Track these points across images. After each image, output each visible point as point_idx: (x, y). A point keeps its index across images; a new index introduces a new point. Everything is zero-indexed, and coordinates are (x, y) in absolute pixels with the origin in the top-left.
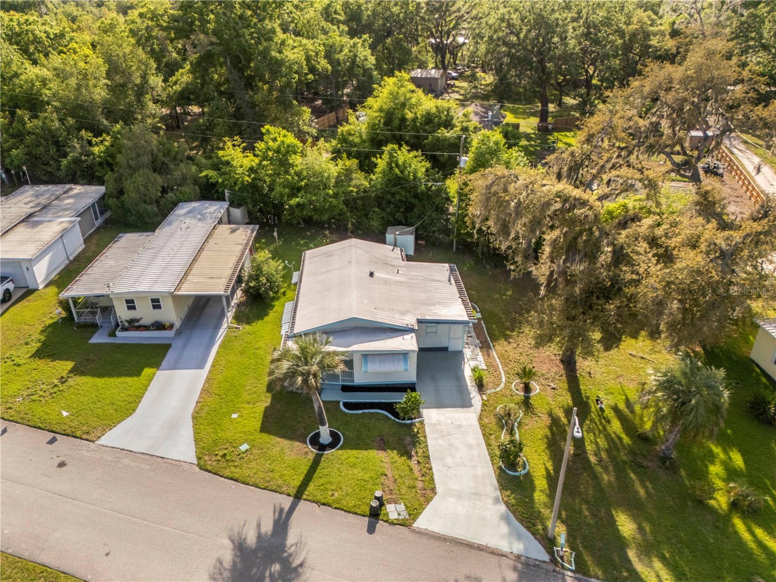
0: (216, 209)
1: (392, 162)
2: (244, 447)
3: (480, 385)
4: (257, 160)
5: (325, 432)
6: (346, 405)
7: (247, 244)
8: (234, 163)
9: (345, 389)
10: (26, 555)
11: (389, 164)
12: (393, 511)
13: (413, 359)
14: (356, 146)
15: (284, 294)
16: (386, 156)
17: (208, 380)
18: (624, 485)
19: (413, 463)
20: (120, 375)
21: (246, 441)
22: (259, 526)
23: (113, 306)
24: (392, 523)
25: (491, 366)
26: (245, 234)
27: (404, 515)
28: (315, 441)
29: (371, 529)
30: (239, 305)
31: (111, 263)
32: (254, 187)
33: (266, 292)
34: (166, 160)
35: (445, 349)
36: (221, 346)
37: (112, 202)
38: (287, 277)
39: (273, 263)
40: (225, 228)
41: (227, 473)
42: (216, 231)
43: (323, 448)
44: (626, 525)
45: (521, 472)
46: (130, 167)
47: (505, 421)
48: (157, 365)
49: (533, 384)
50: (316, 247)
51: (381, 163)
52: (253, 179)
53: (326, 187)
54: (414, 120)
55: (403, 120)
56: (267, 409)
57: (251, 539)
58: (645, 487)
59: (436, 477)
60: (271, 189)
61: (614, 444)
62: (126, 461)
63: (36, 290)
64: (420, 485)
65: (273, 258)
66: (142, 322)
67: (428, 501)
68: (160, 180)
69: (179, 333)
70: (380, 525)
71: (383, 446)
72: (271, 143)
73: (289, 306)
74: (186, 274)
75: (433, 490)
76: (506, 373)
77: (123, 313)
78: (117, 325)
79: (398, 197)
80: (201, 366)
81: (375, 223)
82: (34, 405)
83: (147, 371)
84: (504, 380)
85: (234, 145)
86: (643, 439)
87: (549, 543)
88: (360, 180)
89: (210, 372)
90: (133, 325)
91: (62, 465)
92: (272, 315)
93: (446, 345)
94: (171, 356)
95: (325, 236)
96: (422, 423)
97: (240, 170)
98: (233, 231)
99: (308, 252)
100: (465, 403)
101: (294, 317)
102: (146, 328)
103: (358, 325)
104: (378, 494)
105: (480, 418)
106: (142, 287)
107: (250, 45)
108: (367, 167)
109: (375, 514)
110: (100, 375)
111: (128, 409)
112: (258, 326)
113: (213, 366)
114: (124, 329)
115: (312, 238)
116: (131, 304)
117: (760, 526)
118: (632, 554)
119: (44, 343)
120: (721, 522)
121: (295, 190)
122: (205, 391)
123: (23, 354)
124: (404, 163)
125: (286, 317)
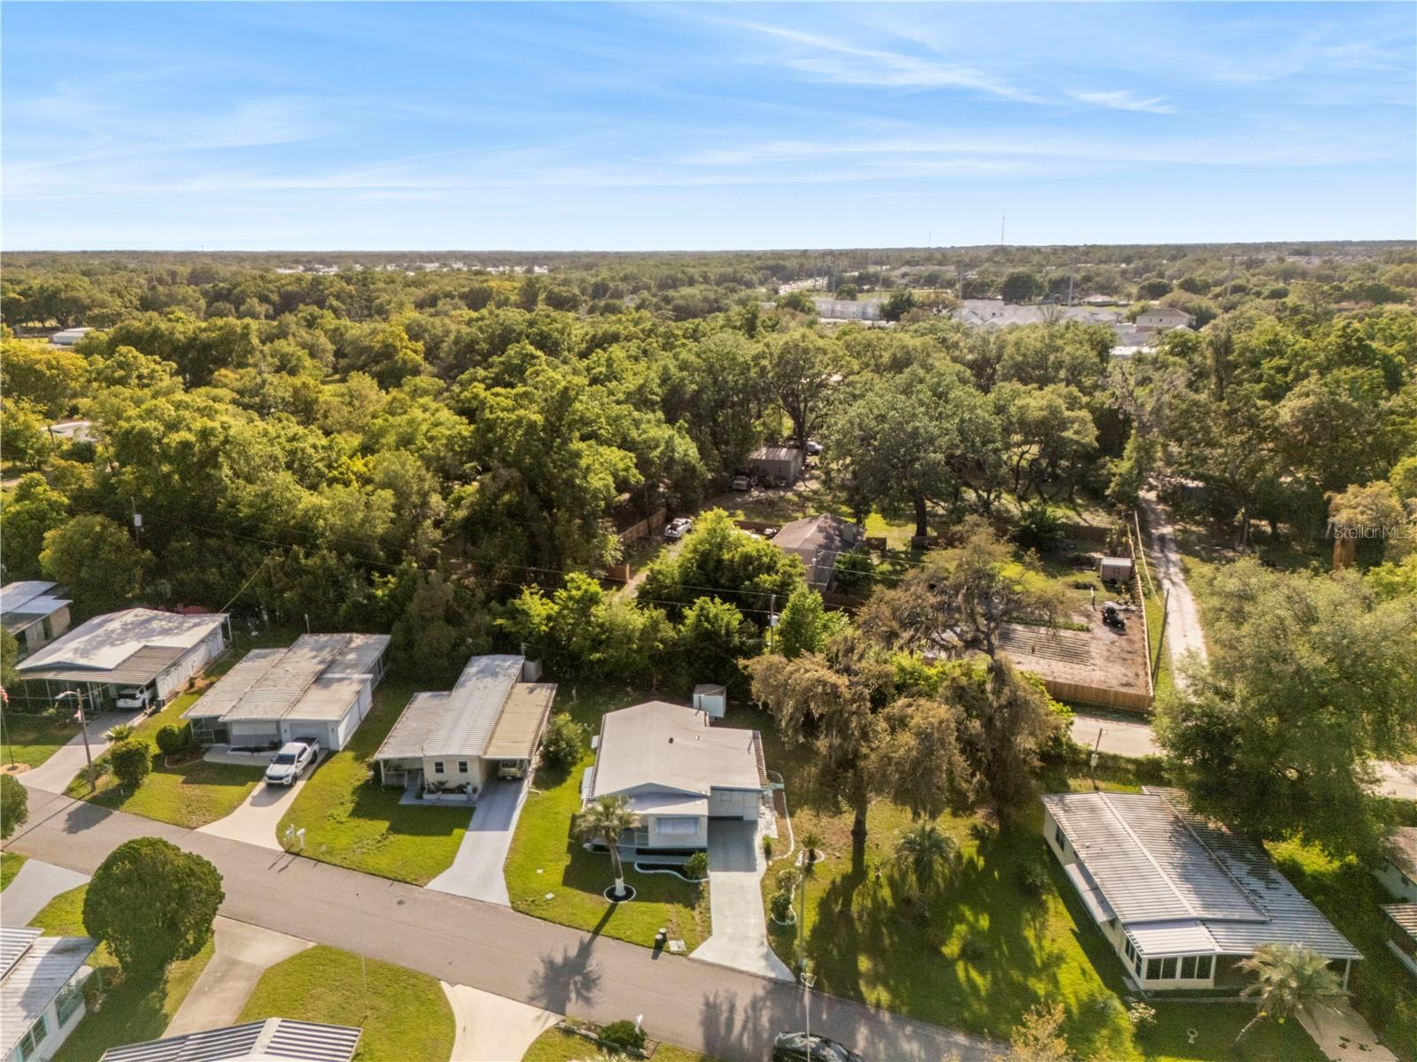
0: (512, 665)
1: (703, 615)
2: (550, 896)
3: (768, 852)
4: (556, 608)
5: (620, 884)
6: (641, 866)
7: (547, 706)
8: (532, 613)
9: (640, 852)
10: (390, 961)
11: (698, 616)
12: (673, 945)
13: (705, 823)
14: (667, 587)
15: (582, 759)
16: (696, 607)
17: (514, 840)
18: (875, 935)
19: (696, 913)
20: (434, 834)
21: (551, 891)
22: (565, 951)
23: (422, 770)
24: (673, 954)
25: (783, 836)
26: (545, 694)
27: (684, 948)
28: (611, 894)
29: (655, 956)
30: (538, 770)
31: (414, 725)
32: (551, 638)
33: (565, 756)
34: (461, 610)
35: (740, 819)
36: (524, 810)
37: (401, 655)
38: (586, 742)
39: (571, 725)
40: (523, 687)
41: (537, 914)
42: (515, 691)
43: (617, 899)
44: (864, 964)
45: (788, 922)
46: (423, 618)
47: (786, 882)
48: (465, 825)
49: (818, 851)
50: (617, 709)
51: (691, 615)
52: (552, 628)
53: (630, 640)
54: (732, 561)
55: (720, 561)
56: (567, 868)
57: (559, 959)
58: (891, 937)
59: (713, 924)
60: (569, 639)
61: (878, 905)
62: (452, 902)
63: (337, 752)
64: (699, 929)
65: (572, 721)
66: (448, 786)
67: (704, 939)
68: (453, 632)
69: (482, 796)
70: (663, 954)
71: (671, 899)
72: (574, 592)
73: (588, 771)
74: (491, 738)
75: (710, 933)
76: (796, 842)
77: (431, 776)
78: (423, 788)
79: (706, 652)
80: (505, 827)
81: (683, 681)
82: (366, 857)
83: (457, 832)
84: (792, 848)
85: (532, 594)
86: (908, 901)
87: (798, 971)
88: (668, 631)
89: (515, 833)
90: (441, 787)
91: (400, 903)
92: (570, 781)
93: (740, 814)
94: (477, 818)
95: (627, 694)
96: (708, 882)
97: (536, 620)
98: (531, 691)
99: (608, 715)
100: (751, 867)
101: (594, 782)
102: (451, 791)
103: (654, 790)
104: (663, 930)
105: (763, 881)
106: (452, 750)
107: (553, 474)
108: (675, 617)
109: (659, 946)
110: (416, 834)
111: (446, 862)
112: (556, 792)
113: (517, 828)
114: (431, 792)
115: (612, 696)
116: (439, 768)
117: (975, 967)
118: (861, 982)
119: (358, 804)
120: (949, 964)
121: (597, 644)
122: (512, 850)
123: (343, 812)
124: (716, 616)
125: (586, 782)
